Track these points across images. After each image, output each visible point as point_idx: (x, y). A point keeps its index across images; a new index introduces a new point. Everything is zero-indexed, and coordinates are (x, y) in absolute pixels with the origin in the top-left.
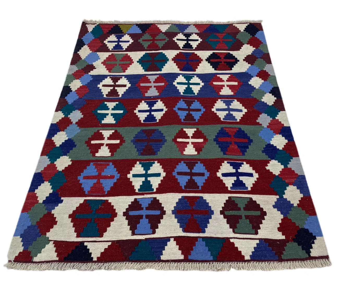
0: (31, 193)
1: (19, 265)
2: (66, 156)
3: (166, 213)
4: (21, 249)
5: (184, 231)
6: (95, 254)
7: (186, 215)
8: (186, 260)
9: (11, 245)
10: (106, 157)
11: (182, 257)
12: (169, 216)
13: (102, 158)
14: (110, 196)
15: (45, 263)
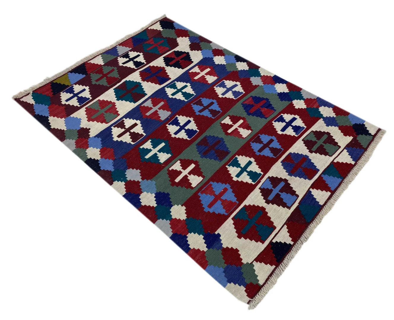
0: (191, 252)
1: (257, 297)
2: (173, 206)
3: (287, 179)
4: (243, 288)
5: (310, 179)
6: (289, 240)
7: (298, 170)
8: (333, 193)
9: (233, 294)
10: (201, 181)
11: (329, 193)
12: (291, 179)
13: (200, 185)
14: (243, 201)
15: (270, 278)
